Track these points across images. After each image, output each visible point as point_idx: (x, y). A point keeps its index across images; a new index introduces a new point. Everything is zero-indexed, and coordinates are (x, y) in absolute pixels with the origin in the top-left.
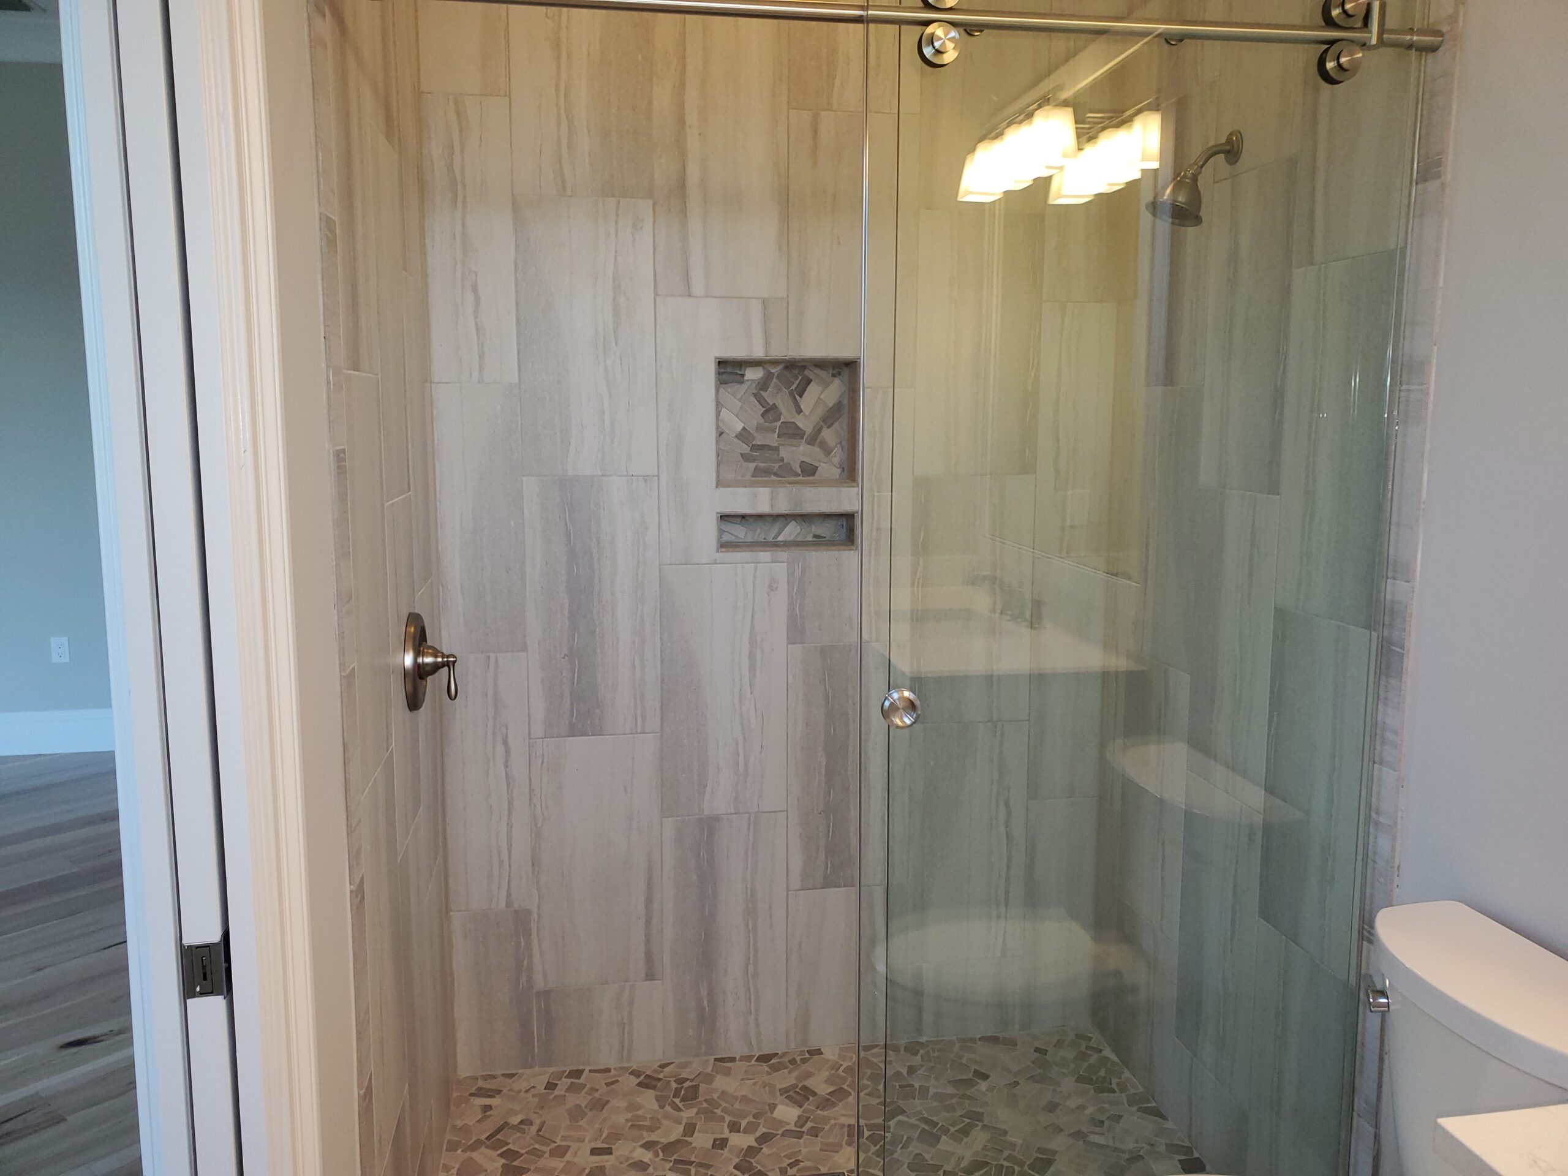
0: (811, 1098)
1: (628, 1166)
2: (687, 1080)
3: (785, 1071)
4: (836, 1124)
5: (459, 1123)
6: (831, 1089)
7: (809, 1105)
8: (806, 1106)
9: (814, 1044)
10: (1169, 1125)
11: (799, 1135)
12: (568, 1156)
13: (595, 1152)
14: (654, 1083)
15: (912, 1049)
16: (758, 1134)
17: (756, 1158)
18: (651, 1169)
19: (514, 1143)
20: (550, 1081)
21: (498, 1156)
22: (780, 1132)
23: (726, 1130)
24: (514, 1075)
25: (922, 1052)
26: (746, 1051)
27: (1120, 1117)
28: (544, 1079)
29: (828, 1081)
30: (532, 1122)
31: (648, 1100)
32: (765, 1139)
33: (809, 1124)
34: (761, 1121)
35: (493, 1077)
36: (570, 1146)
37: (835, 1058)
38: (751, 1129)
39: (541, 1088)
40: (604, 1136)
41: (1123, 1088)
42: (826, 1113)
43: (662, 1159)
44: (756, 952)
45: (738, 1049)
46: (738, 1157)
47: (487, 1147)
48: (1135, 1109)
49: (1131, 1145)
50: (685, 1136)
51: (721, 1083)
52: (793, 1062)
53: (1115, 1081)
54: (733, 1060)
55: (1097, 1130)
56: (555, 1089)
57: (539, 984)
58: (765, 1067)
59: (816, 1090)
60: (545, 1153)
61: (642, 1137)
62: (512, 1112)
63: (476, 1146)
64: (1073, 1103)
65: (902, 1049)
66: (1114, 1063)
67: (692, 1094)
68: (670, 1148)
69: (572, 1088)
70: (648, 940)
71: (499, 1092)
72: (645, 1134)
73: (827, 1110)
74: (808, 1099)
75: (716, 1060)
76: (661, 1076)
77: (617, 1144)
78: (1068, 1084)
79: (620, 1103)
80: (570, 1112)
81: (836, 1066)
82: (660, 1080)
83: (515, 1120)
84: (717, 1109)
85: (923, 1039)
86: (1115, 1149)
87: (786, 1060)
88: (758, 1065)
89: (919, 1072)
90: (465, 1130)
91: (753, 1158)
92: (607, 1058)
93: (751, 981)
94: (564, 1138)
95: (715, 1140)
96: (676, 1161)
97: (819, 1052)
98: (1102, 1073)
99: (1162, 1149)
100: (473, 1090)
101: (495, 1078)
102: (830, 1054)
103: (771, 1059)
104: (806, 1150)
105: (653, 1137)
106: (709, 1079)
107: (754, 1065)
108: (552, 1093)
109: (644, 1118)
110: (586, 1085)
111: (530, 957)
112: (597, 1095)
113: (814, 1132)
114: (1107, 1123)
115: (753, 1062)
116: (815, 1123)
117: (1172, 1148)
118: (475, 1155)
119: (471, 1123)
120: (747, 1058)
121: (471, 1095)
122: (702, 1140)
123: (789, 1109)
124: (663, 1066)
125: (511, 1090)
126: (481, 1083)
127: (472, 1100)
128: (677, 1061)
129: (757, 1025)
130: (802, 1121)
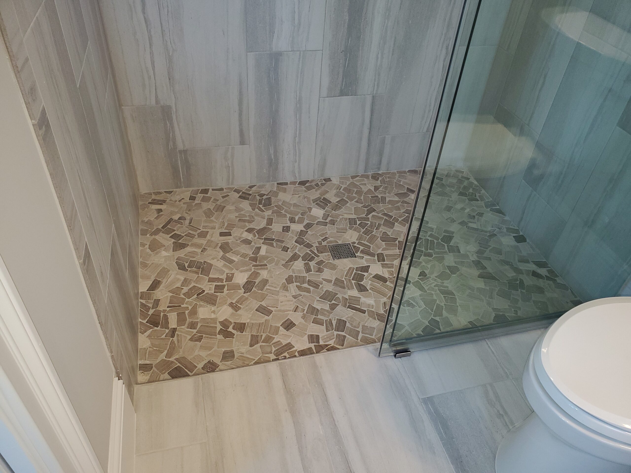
0: (329, 205)
1: (240, 242)
2: (265, 194)
3: (314, 190)
4: (343, 218)
5: (146, 220)
6: (338, 200)
7: (328, 208)
8: (326, 209)
9: (327, 176)
10: (507, 218)
11: (325, 224)
12: (208, 237)
13: (222, 234)
14: (248, 196)
15: (375, 177)
16: (305, 223)
17: (305, 237)
18: (253, 244)
19: (177, 230)
20: (192, 195)
21: (170, 237)
22: (315, 223)
23: (288, 222)
24: (172, 192)
25: (380, 179)
26: (293, 180)
27: (483, 213)
28: (188, 194)
29: (336, 195)
30: (185, 218)
31: (245, 205)
32: (308, 226)
33: (329, 218)
34: (305, 217)
35: (160, 193)
36: (208, 232)
37: (338, 183)
38: (301, 221)
39: (187, 200)
40: (225, 226)
41: (482, 199)
42: (337, 212)
43: (258, 238)
44: (300, 130)
45: (289, 179)
46: (297, 236)
47: (163, 232)
48: (489, 209)
49: (489, 229)
50: (268, 226)
51: (282, 196)
52: (317, 185)
53: (477, 195)
54: (286, 184)
55: (472, 220)
56: (194, 200)
57: (180, 146)
58: (303, 188)
59: (330, 200)
60: (195, 235)
61: (246, 226)
62: (172, 213)
63: (157, 232)
64: (459, 206)
65: (370, 177)
66: (476, 186)
67: (268, 203)
68: (261, 232)
69: (205, 199)
70: (241, 124)
71: (164, 201)
72: (247, 224)
73: (337, 211)
74: (327, 205)
75: (278, 184)
76: (250, 193)
77: (233, 230)
78: (455, 196)
79: (230, 207)
80: (205, 213)
81: (339, 188)
82: (250, 195)
83: (176, 217)
84: (282, 210)
85: (380, 172)
86: (482, 231)
87: (313, 184)
88: (300, 187)
89: (379, 189)
90: (149, 223)
91: (304, 237)
92: (221, 183)
93: (297, 146)
94: (205, 227)
95: (284, 227)
96: (265, 239)
97: (329, 180)
98: (471, 191)
99: (505, 230)
100: (150, 201)
101: (161, 194)
102: (335, 181)
103: (306, 184)
104: (330, 232)
105: (252, 226)
106: (276, 194)
107: (298, 187)
108: (194, 202)
109: (245, 216)
110: (212, 197)
111: (174, 132)
112: (218, 203)
113: (333, 223)
114: (476, 217)
115: (297, 185)
116: (332, 218)
117: (509, 230)
118: (157, 237)
119: (152, 219)
120: (293, 183)
121: (149, 203)
122: (277, 227)
123: (319, 210)
124: (251, 187)
125: (171, 200)
126: (154, 197)
127: (150, 206)
128: (258, 184)
129: (299, 168)
130: (326, 216)
